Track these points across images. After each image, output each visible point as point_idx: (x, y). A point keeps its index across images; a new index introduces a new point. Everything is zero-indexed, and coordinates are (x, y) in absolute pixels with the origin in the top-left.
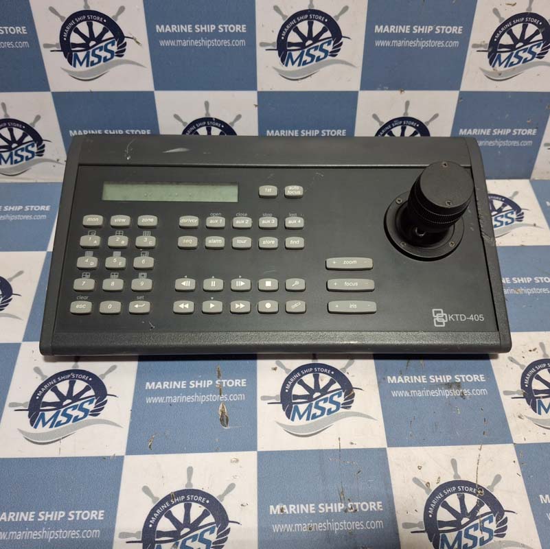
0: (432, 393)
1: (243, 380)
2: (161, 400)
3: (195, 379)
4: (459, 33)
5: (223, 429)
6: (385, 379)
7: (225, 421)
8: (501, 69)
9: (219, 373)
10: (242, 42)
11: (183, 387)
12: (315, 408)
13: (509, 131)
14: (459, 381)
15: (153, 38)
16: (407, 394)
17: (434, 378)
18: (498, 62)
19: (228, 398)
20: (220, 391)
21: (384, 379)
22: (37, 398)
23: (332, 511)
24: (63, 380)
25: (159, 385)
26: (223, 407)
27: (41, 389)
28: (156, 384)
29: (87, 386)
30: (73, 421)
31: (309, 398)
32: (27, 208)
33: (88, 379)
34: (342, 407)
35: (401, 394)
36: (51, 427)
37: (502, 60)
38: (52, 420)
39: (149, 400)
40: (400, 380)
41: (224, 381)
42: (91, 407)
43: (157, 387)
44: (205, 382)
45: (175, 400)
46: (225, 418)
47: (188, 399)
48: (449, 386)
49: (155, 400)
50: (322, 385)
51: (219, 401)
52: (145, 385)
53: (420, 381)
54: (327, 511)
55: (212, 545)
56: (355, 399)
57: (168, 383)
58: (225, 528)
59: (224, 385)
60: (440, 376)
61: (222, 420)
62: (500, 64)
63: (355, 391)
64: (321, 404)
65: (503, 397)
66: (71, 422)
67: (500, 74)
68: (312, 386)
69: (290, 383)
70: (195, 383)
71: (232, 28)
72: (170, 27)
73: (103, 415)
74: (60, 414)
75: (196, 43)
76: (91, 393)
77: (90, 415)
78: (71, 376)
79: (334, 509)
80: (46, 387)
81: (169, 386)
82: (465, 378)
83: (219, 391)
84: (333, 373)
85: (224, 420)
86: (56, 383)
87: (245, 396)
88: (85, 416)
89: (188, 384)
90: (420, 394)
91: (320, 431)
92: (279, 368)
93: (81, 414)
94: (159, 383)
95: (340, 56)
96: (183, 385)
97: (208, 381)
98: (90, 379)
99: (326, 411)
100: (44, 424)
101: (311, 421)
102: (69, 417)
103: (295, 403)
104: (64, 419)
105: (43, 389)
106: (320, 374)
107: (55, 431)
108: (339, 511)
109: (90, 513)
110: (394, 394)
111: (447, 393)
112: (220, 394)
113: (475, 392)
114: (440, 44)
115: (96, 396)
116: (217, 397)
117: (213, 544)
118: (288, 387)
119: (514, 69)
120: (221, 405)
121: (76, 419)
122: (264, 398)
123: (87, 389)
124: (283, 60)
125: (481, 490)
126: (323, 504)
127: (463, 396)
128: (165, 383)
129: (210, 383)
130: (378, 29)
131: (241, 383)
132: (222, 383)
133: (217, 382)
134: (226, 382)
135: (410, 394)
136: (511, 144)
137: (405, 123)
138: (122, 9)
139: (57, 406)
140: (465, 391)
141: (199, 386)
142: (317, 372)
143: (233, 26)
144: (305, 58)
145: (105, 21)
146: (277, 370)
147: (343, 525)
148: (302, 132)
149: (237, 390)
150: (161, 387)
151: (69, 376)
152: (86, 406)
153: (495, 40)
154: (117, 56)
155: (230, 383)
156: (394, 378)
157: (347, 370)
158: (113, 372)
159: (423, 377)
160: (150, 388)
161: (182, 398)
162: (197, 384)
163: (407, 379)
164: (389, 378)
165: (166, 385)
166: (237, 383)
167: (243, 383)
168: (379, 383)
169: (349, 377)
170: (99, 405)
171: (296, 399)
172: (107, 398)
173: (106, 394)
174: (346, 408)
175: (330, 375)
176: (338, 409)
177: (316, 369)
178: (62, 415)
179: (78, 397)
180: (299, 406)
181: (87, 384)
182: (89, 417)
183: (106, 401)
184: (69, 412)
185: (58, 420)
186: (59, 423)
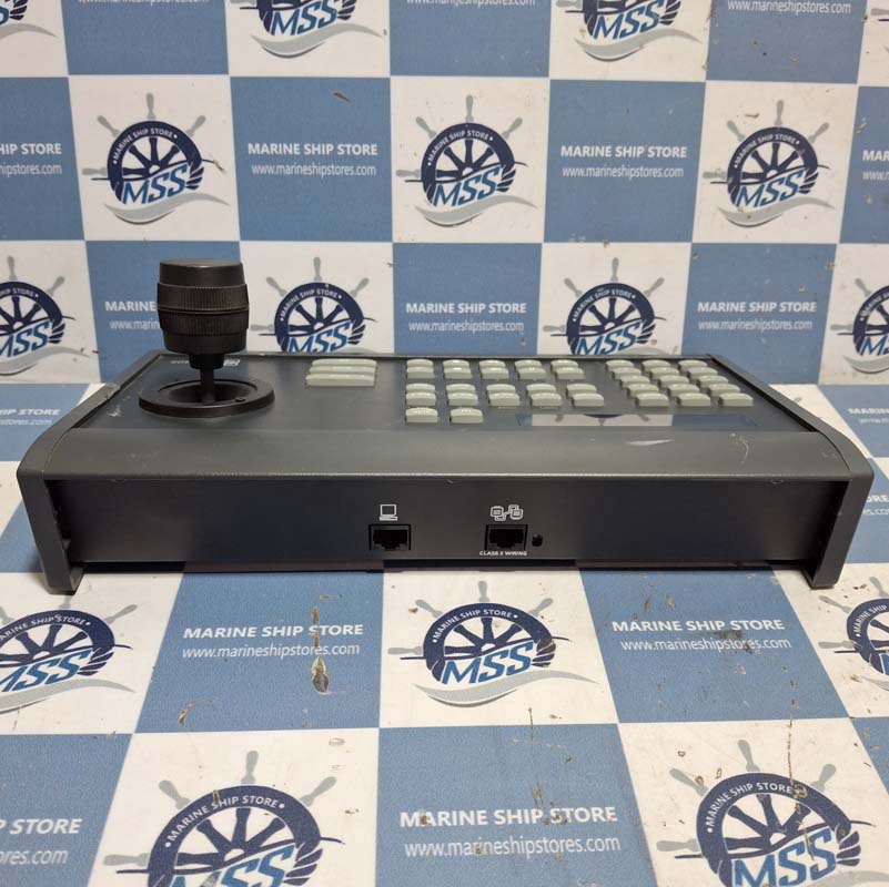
0: (693, 645)
1: (357, 626)
2: (209, 653)
3: (273, 625)
4: (683, 156)
5: (319, 696)
6: (608, 626)
7: (322, 683)
8: (750, 208)
9: (315, 616)
10: (371, 170)
11: (249, 635)
12: (485, 665)
13: (773, 305)
14: (739, 628)
15: (243, 161)
16: (648, 646)
17: (695, 624)
18: (743, 199)
19: (330, 651)
20: (317, 640)
21: (606, 625)
23: (520, 822)
24: (41, 624)
25: (208, 632)
26: (320, 664)
28: (202, 632)
29: (81, 633)
30: (47, 683)
31: (474, 651)
32: (23, 412)
33: (84, 623)
34: (534, 665)
35: (637, 646)
36: (7, 689)
37: (750, 195)
38: (10, 680)
39: (187, 654)
40: (634, 626)
41: (324, 628)
42: (83, 662)
43: (205, 634)
44: (290, 628)
45: (235, 653)
46: (322, 679)
47: (257, 652)
48: (722, 635)
49: (198, 653)
50: (497, 633)
51: (314, 655)
52: (183, 633)
53: (670, 629)
54: (510, 822)
55: (285, 878)
56: (556, 652)
57: (223, 629)
58: (312, 850)
59: (323, 634)
60: (705, 622)
61: (316, 682)
62: (748, 202)
63: (556, 641)
64: (497, 660)
65: (820, 652)
66: (43, 684)
67: (749, 217)
68: (480, 634)
69: (441, 630)
70: (272, 630)
71: (357, 149)
72: (269, 147)
73: (101, 674)
74: (27, 671)
75: (305, 170)
76: (87, 642)
77: (80, 673)
78: (56, 619)
79: (523, 819)
80: (8, 633)
82: (748, 625)
83: (314, 640)
84: (515, 616)
85: (320, 682)
86: (27, 629)
87: (360, 650)
88: (69, 675)
89: (260, 632)
90: (672, 646)
91: (495, 699)
92: (421, 610)
93: (64, 672)
94: (209, 629)
95: (512, 190)
96: (251, 632)
97: (295, 628)
98: (88, 624)
99: (506, 669)
101: (477, 684)
102: (41, 676)
103: (449, 658)
104: (32, 679)
105: (2, 637)
106: (494, 618)
107: (11, 696)
108: (534, 822)
109: (55, 822)
110: (626, 646)
111: (719, 645)
112: (316, 646)
113: (768, 644)
114: (655, 172)
115: (94, 646)
116: (310, 650)
117: (288, 875)
118: (437, 635)
119: (769, 208)
120: (317, 661)
121: (54, 679)
122: (393, 651)
123: (79, 637)
124: (429, 196)
125: (800, 788)
126: (502, 811)
127: (747, 649)
128: (218, 629)
129: (298, 629)
130: (566, 151)
131: (353, 631)
132: (321, 629)
133: (311, 629)
134: (327, 629)
135: (654, 646)
136: (780, 327)
137: (613, 293)
138: (201, 121)
139: (23, 660)
140: (752, 644)
141: (279, 634)
142: (489, 615)
143: (358, 146)
144: (463, 193)
145: (175, 136)
146: (418, 613)
147: (542, 845)
148: (460, 306)
149: (347, 640)
150: (210, 635)
151: (51, 619)
152: (74, 661)
153: (736, 166)
154: (189, 187)
155: (335, 630)
156: (624, 624)
157: (542, 613)
158: (130, 614)
159: (674, 623)
160: (191, 636)
161: (247, 651)
162: (276, 631)
163: (646, 625)
164: (615, 624)
165: (220, 632)
166: (347, 629)
167: (358, 630)
168: (598, 631)
169: (544, 622)
170: (98, 660)
171: (451, 653)
172: (114, 649)
173: (112, 645)
174: (541, 665)
175: (511, 619)
176: (526, 666)
177: (486, 610)
178: (29, 673)
179: (62, 648)
180: (456, 662)
181: (81, 630)
182: (76, 677)
183: (111, 654)
184: (43, 668)
185: (20, 680)
186: (22, 685)
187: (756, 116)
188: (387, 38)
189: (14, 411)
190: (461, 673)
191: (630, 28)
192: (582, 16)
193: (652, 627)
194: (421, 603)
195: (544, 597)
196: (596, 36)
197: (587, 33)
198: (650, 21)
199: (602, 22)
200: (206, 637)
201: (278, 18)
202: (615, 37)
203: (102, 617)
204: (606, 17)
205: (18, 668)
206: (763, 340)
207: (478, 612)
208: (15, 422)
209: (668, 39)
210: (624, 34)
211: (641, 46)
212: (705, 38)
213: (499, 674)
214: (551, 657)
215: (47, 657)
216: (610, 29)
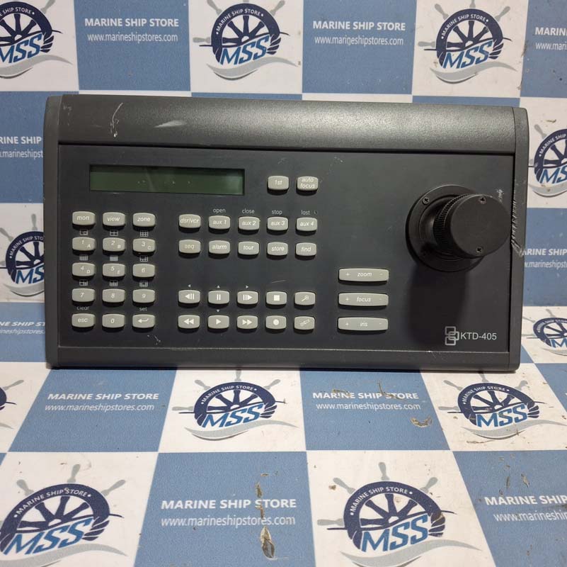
0: (548, 516)
1: (291, 500)
2: (181, 522)
3: (228, 498)
5: (268, 561)
6: (482, 500)
7: (270, 550)
8: (549, 185)
9: (259, 491)
11: (211, 507)
12: (393, 535)
16: (514, 518)
17: (546, 499)
18: (545, 178)
19: (273, 522)
20: (262, 512)
21: (480, 500)
22: (16, 516)
24: (54, 496)
25: (180, 504)
26: (266, 533)
27: (23, 506)
28: (175, 504)
29: (84, 504)
30: (60, 546)
31: (383, 523)
33: (86, 495)
34: (431, 535)
35: (507, 517)
36: (28, 552)
37: (549, 175)
38: (31, 544)
39: (165, 522)
40: (501, 501)
41: (266, 501)
42: (86, 529)
43: (177, 506)
44: (240, 501)
45: (201, 522)
46: (269, 547)
47: (218, 522)
49: (173, 522)
50: (399, 507)
51: (261, 525)
52: (161, 505)
53: (528, 503)
56: (446, 523)
57: (191, 502)
59: (266, 506)
60: (553, 497)
61: (265, 549)
62: (548, 180)
63: (444, 514)
64: (401, 530)
66: (56, 548)
67: (549, 190)
68: (386, 508)
69: (355, 504)
70: (227, 503)
73: (101, 539)
74: (44, 536)
76: (89, 511)
77: (84, 539)
78: (65, 491)
80: (29, 503)
81: (193, 505)
83: (260, 512)
84: (411, 493)
85: (268, 549)
86: (44, 499)
87: (296, 521)
88: (76, 540)
89: (218, 504)
90: (532, 518)
92: (338, 487)
93: (72, 537)
94: (180, 502)
96: (211, 504)
97: (245, 501)
98: (89, 496)
99: (409, 539)
100: (19, 549)
101: (389, 552)
102: (55, 541)
103: (365, 529)
104: (47, 543)
105: (25, 506)
106: (395, 494)
107: (33, 558)
110: (498, 518)
112: (262, 517)
115: (94, 515)
116: (258, 520)
118: (353, 509)
119: (562, 185)
120: (264, 529)
121: (64, 543)
122: (321, 522)
123: (83, 507)
128: (187, 502)
129: (246, 503)
131: (289, 504)
132: (264, 503)
133: (257, 502)
134: (269, 503)
135: (519, 518)
139: (41, 526)
141: (233, 506)
142: (390, 491)
146: (336, 489)
149: (285, 512)
150: (181, 506)
151: (61, 491)
152: (80, 527)
155: (275, 504)
156: (493, 498)
157: (431, 490)
158: (121, 487)
159: (530, 497)
160: (167, 507)
161: (210, 521)
162: (230, 504)
163: (510, 500)
164: (487, 499)
165: (188, 504)
166: (283, 503)
167: (292, 503)
168: (475, 505)
169: (433, 498)
170: (98, 527)
171: (366, 524)
172: (110, 518)
173: (108, 514)
174: (436, 535)
175: (407, 495)
176: (425, 537)
177: (388, 487)
178: (46, 538)
179: (69, 517)
180: (371, 532)
181: (84, 501)
182: (82, 542)
183: (107, 522)
184: (56, 534)
185: (39, 544)
186: (40, 549)
187: (555, 121)
188: (301, 67)
189: (33, 323)
190: (375, 542)
191: (468, 61)
192: (435, 53)
193: (515, 501)
194: (337, 480)
195: (431, 476)
196: (445, 67)
197: (439, 64)
198: (482, 57)
199: (449, 57)
200: (178, 508)
201: (226, 52)
202: (458, 67)
203: (99, 489)
204: (452, 53)
205: (36, 534)
206: (558, 275)
207: (382, 489)
208: (33, 332)
209: (494, 69)
210: (464, 65)
211: (476, 73)
212: (520, 68)
213: (405, 543)
214: (443, 528)
215: (59, 524)
216: (455, 62)
